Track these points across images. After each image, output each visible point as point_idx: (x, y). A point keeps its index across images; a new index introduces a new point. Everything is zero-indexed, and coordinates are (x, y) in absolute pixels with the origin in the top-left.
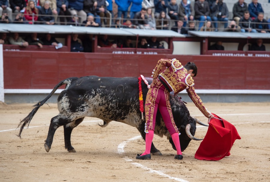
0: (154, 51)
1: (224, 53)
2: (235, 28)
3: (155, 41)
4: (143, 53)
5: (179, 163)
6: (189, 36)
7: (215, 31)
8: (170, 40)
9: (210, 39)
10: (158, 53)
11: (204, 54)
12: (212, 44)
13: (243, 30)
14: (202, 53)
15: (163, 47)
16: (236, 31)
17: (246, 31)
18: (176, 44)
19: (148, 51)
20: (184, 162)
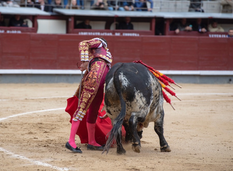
0: (17, 30)
1: (90, 32)
2: (102, 6)
3: (18, 19)
4: (6, 31)
5: (43, 147)
6: (54, 14)
7: (81, 8)
8: (34, 18)
9: (76, 18)
10: (22, 31)
11: (70, 33)
12: (78, 22)
13: (111, 8)
14: (68, 31)
15: (27, 26)
16: (103, 9)
17: (114, 9)
18: (41, 22)
19: (11, 30)
20: (48, 146)
